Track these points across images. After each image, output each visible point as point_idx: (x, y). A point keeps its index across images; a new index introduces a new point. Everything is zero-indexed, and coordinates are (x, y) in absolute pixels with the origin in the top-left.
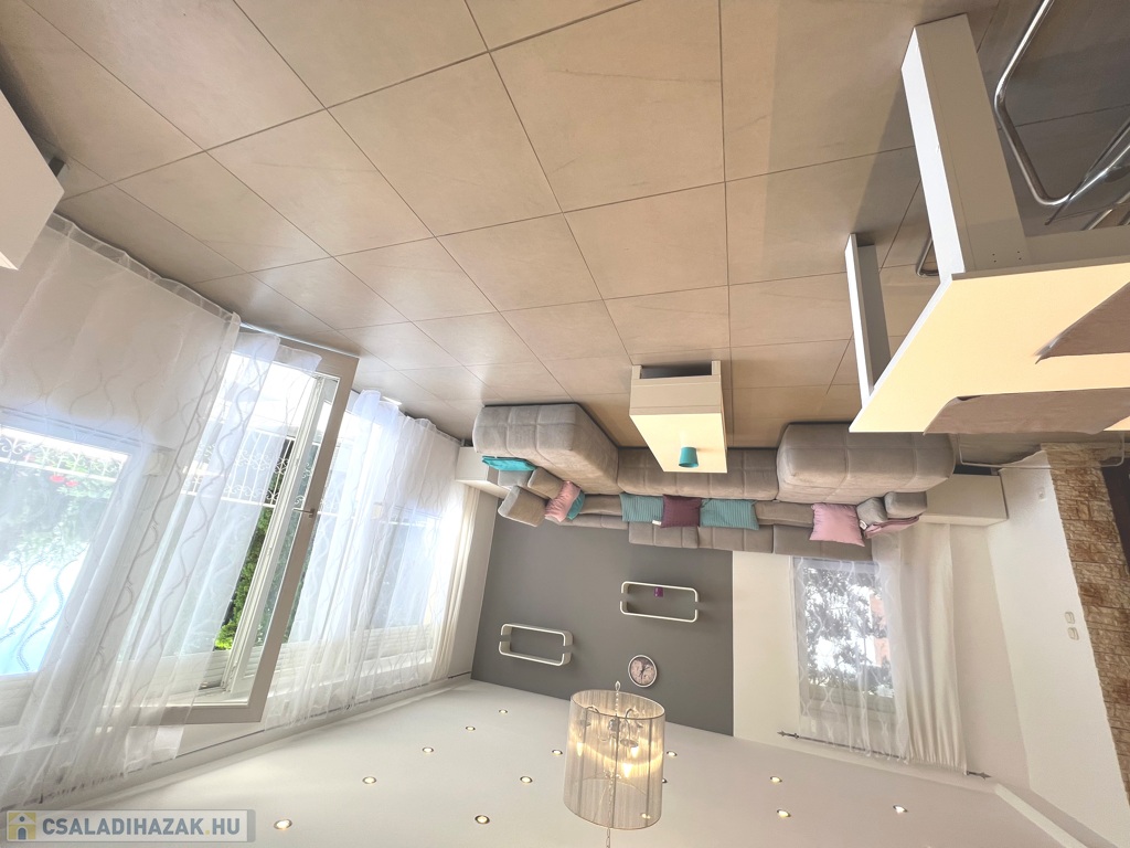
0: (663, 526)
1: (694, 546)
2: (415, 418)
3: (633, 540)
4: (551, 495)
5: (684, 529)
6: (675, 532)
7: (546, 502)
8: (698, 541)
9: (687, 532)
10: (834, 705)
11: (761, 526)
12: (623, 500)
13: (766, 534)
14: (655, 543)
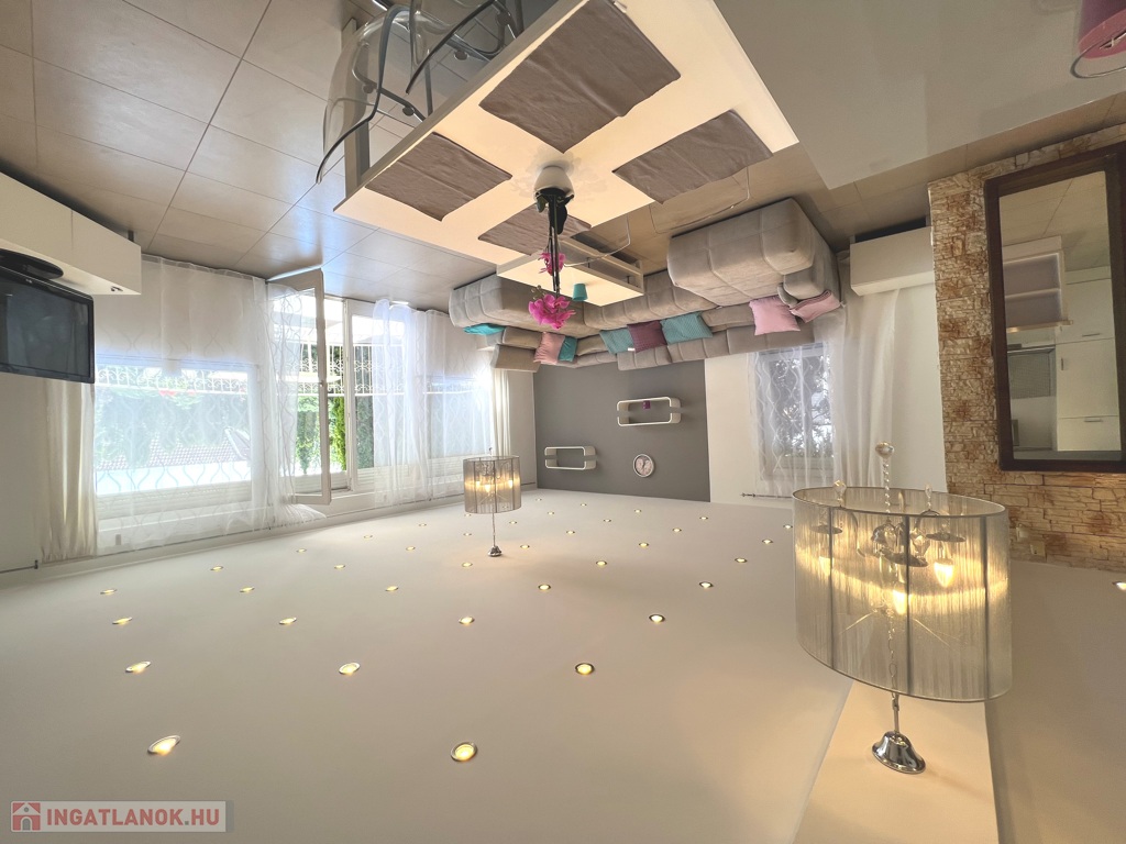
0: (637, 351)
1: (666, 363)
2: (425, 310)
3: (622, 367)
4: (535, 347)
5: (656, 350)
6: (650, 353)
7: (534, 351)
8: (669, 357)
9: (659, 351)
10: (782, 470)
11: (714, 334)
12: (603, 337)
13: (720, 338)
14: (638, 366)
